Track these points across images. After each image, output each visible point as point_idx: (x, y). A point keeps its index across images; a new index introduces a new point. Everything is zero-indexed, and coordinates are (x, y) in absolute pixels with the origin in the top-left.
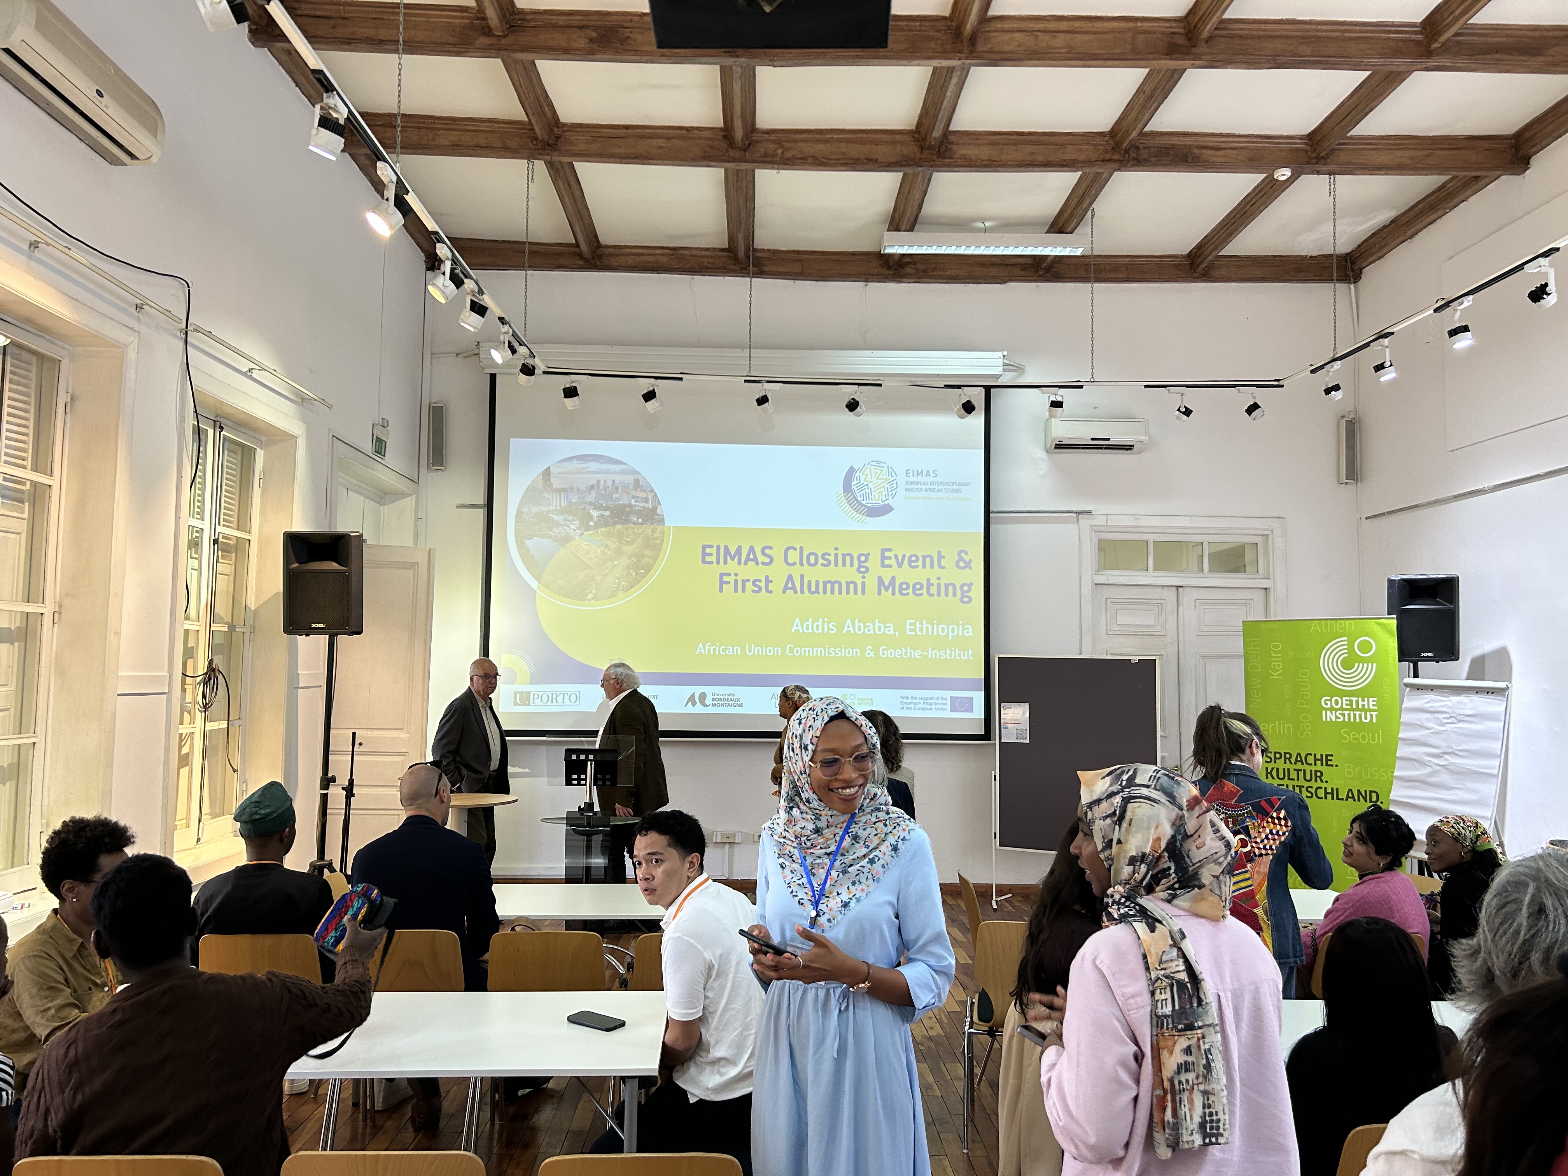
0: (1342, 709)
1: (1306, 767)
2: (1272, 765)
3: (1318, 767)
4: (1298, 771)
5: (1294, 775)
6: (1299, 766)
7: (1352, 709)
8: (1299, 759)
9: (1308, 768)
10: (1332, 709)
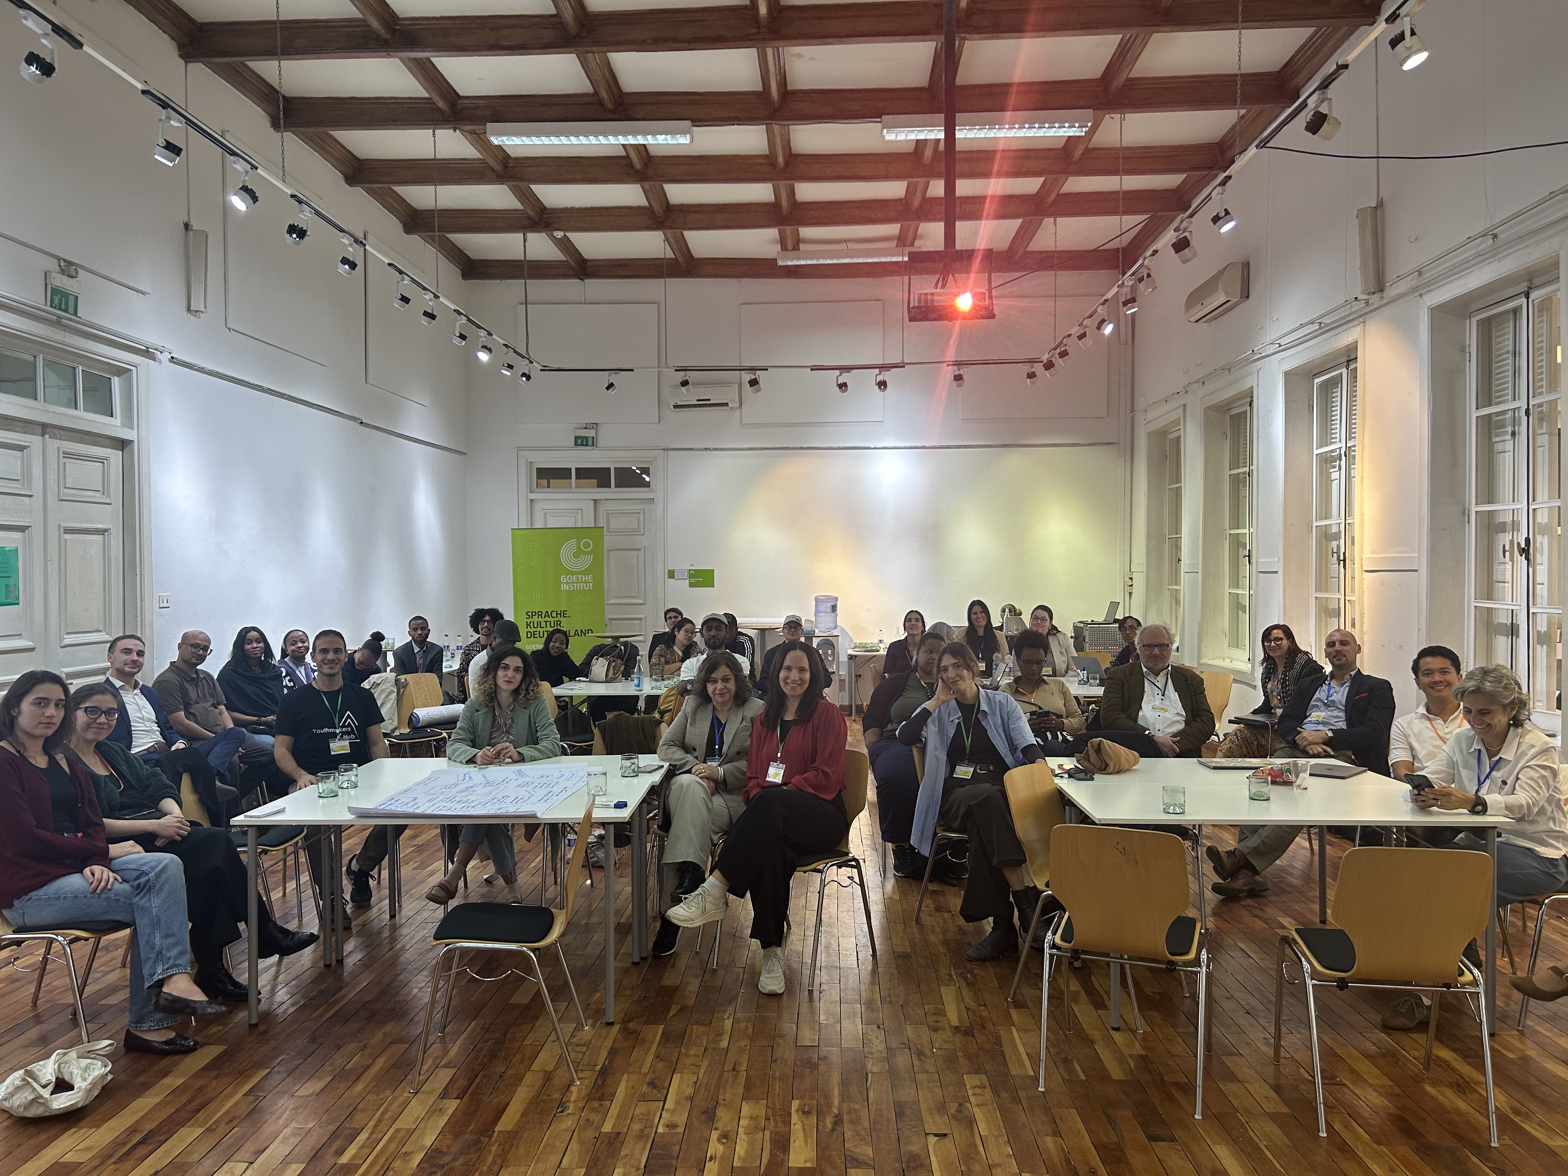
0: (573, 582)
1: (551, 619)
2: (531, 619)
3: (559, 618)
4: (546, 622)
5: (543, 624)
6: (547, 619)
7: (578, 582)
8: (547, 615)
9: (552, 620)
10: (567, 583)
